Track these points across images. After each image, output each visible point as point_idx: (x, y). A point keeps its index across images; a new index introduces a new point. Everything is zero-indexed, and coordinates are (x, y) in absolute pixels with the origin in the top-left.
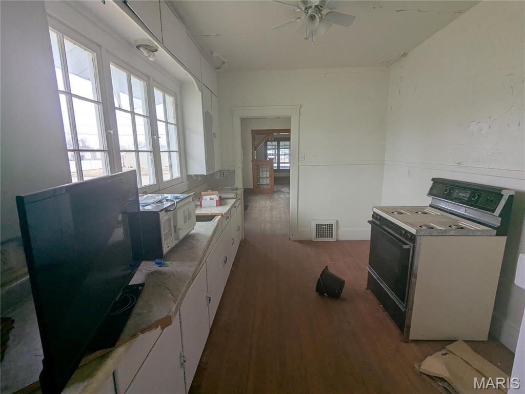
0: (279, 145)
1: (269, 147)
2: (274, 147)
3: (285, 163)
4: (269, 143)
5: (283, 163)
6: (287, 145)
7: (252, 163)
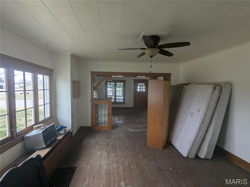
0: (115, 85)
1: (108, 86)
2: (112, 86)
3: (120, 96)
4: (108, 83)
5: (118, 96)
6: (121, 85)
7: (90, 102)
